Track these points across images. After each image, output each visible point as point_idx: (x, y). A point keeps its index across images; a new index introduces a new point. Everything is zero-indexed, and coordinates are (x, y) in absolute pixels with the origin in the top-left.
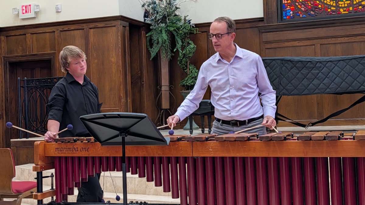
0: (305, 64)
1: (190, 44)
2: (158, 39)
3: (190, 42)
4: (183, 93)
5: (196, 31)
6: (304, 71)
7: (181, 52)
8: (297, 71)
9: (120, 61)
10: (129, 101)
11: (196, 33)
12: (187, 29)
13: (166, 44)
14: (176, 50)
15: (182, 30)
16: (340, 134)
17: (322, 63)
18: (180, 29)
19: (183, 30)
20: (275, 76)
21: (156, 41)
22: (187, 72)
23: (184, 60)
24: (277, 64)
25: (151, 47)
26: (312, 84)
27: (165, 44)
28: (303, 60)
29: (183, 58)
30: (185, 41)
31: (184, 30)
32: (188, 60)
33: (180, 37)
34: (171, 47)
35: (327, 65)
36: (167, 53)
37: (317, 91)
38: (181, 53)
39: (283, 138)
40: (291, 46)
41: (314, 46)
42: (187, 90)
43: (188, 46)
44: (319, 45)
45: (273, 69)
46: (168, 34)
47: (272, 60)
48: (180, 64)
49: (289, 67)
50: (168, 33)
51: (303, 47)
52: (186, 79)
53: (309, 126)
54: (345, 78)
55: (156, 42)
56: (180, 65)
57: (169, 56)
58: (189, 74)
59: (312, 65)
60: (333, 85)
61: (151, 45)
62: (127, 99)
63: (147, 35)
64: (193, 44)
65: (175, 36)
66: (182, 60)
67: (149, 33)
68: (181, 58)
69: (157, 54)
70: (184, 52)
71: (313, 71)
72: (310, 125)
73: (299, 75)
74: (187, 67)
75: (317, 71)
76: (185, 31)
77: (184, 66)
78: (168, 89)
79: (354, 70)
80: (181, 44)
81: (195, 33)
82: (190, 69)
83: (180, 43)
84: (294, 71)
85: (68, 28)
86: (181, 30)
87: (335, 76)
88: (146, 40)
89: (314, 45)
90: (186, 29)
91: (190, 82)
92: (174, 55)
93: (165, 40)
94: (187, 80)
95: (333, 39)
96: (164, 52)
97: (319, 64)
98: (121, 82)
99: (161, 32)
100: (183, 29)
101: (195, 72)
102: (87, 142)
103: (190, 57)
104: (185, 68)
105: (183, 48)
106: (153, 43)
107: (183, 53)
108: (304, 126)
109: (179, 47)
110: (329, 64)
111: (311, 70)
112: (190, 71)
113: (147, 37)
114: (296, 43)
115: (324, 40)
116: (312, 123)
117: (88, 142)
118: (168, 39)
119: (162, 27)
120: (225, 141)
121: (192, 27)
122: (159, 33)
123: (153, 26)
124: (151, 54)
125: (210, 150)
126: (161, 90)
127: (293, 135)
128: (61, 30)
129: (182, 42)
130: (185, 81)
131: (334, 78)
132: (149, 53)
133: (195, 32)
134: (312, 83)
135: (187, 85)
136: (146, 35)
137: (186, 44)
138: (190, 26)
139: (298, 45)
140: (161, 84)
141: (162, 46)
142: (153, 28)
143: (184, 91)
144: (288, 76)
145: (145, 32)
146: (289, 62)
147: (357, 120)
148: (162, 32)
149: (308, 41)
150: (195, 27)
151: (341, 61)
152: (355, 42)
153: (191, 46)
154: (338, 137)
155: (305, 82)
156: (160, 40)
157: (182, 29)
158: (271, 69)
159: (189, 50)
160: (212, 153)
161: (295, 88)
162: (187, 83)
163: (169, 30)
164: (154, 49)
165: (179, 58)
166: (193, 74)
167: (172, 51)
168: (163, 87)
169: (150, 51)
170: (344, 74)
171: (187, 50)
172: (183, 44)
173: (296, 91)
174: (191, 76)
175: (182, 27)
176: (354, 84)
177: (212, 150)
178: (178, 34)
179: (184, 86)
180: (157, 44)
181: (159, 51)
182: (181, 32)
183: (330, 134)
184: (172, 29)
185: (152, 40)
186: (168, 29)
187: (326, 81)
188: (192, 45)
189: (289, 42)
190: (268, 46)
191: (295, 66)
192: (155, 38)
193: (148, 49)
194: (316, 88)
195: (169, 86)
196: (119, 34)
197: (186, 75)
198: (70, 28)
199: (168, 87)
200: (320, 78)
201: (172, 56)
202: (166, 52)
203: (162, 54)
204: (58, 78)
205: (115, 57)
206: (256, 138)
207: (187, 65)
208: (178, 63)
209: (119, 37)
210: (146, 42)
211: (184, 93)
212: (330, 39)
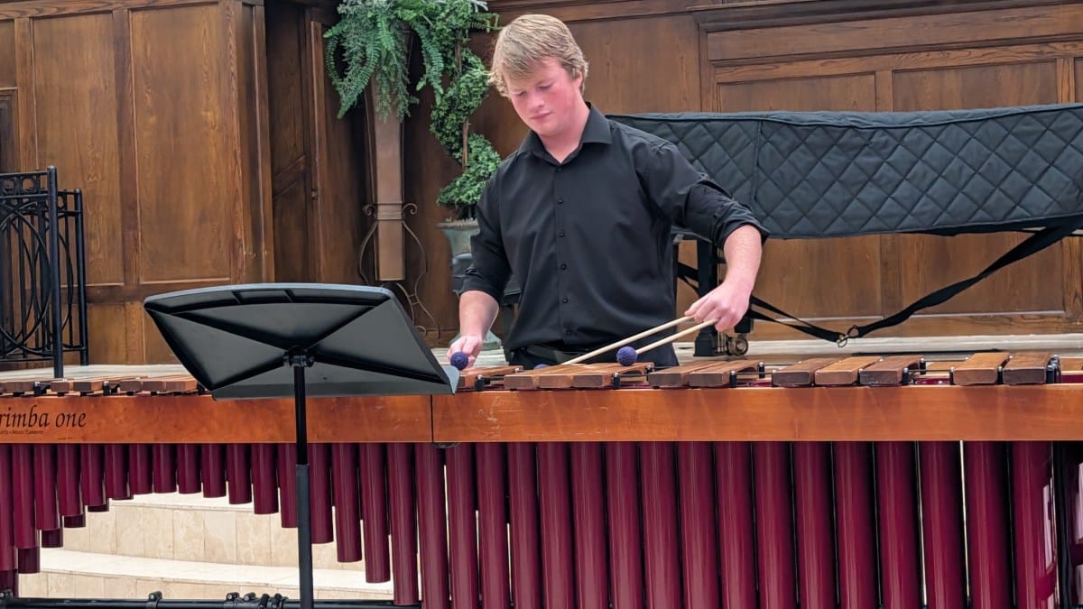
0: (837, 135)
1: (470, 65)
2: (364, 49)
3: (472, 59)
4: (446, 228)
5: (492, 25)
6: (834, 159)
7: (441, 91)
8: (811, 159)
9: (235, 121)
10: (264, 253)
11: (491, 30)
12: (462, 17)
13: (391, 64)
14: (424, 86)
15: (443, 20)
16: (912, 367)
17: (891, 135)
18: (438, 15)
19: (447, 20)
20: (739, 175)
21: (356, 53)
22: (460, 158)
23: (452, 120)
24: (745, 136)
25: (343, 76)
26: (858, 199)
27: (386, 64)
28: (831, 122)
29: (448, 112)
30: (453, 54)
31: (453, 20)
32: (465, 118)
33: (438, 43)
34: (409, 77)
35: (906, 139)
36: (394, 96)
37: (873, 223)
38: (442, 96)
39: (726, 381)
40: (798, 75)
41: (872, 77)
42: (460, 218)
43: (464, 73)
44: (890, 73)
45: (734, 149)
46: (398, 33)
47: (731, 123)
48: (439, 131)
49: (785, 145)
50: (400, 29)
51: (838, 80)
52: (458, 183)
53: (850, 337)
54: (963, 180)
55: (358, 58)
56: (439, 135)
57: (401, 106)
58: (469, 167)
59: (858, 140)
60: (924, 205)
61: (342, 68)
62: (257, 250)
63: (326, 36)
64: (481, 66)
65: (420, 40)
66: (444, 118)
67: (333, 28)
68: (442, 114)
69: (360, 97)
70: (451, 93)
71: (862, 159)
72: (852, 334)
73: (818, 172)
74: (461, 141)
75: (875, 160)
76: (454, 22)
77: (453, 140)
78: (398, 215)
79: (993, 155)
80: (442, 65)
81: (488, 30)
82: (470, 151)
83: (439, 63)
84: (801, 157)
85: (59, 9)
86: (440, 20)
87: (932, 175)
88: (325, 51)
89: (873, 73)
90: (456, 14)
91: (470, 192)
92: (417, 101)
93: (388, 52)
94: (462, 185)
95: (934, 55)
96: (384, 92)
97: (883, 135)
98: (237, 190)
99: (375, 24)
100: (448, 15)
101: (489, 159)
102: (78, 394)
103: (472, 111)
104: (456, 145)
105: (448, 78)
106: (346, 62)
107: (448, 95)
108: (833, 336)
109: (435, 77)
110: (913, 136)
111: (856, 156)
112: (472, 156)
113: (326, 41)
114: (815, 68)
115: (905, 56)
116: (858, 328)
117: (83, 394)
118: (397, 49)
119: (376, 8)
120: (539, 389)
121: (477, 11)
122: (367, 29)
123: (346, 4)
124: (339, 97)
125: (490, 419)
126: (374, 219)
127: (762, 369)
128: (34, 13)
129: (446, 60)
130: (456, 190)
131: (928, 181)
132: (333, 96)
133: (488, 25)
134: (860, 196)
135: (461, 203)
136: (323, 33)
137: (458, 66)
138: (470, 6)
139: (822, 71)
140: (376, 200)
141: (378, 70)
142: (347, 10)
143: (452, 221)
144: (782, 174)
145: (319, 25)
146: (785, 130)
147: (1010, 319)
148: (379, 25)
149: (856, 60)
150: (486, 9)
151: (952, 125)
152: (1003, 64)
153: (475, 74)
154: (900, 376)
155: (836, 194)
156: (370, 50)
157: (443, 15)
158: (725, 150)
159: (467, 86)
160: (495, 431)
161: (805, 215)
162: (461, 197)
163: (399, 19)
164: (350, 80)
165: (434, 113)
166: (483, 166)
167: (411, 88)
168: (381, 208)
169: (338, 89)
170: (961, 169)
171: (462, 85)
172: (449, 68)
173: (805, 224)
174: (474, 174)
175: (443, 10)
176: (991, 202)
177: (495, 420)
178: (432, 33)
179: (450, 204)
180: (362, 64)
181: (368, 88)
182: (439, 25)
183: (882, 365)
184: (410, 15)
185: (344, 51)
186: (396, 15)
187: (904, 190)
188: (477, 68)
189: (789, 62)
190: (725, 75)
191: (803, 141)
192: (353, 44)
193: (331, 80)
194: (869, 213)
195: (403, 205)
196: (231, 30)
197: (458, 167)
198: (64, 9)
199: (399, 208)
200: (884, 181)
201: (412, 107)
202: (390, 93)
203: (376, 98)
204: (18, 176)
205: (217, 108)
206: (644, 379)
207: (461, 135)
208: (433, 128)
209: (232, 42)
210: (324, 56)
211: (451, 228)
212: (924, 54)
